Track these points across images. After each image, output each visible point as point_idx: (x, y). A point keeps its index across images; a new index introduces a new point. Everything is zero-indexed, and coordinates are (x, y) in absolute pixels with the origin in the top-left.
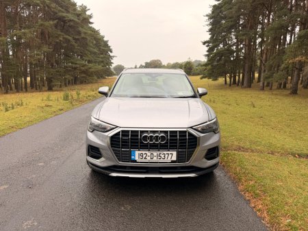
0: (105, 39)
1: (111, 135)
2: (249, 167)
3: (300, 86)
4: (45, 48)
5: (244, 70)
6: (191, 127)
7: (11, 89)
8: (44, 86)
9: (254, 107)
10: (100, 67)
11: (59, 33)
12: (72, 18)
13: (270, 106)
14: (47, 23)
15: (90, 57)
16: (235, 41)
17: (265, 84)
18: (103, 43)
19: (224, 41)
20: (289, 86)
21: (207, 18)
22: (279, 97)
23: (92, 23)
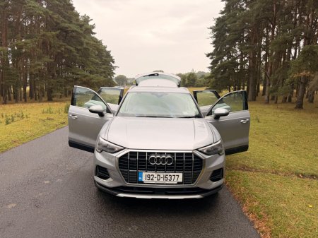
0: (107, 49)
1: (119, 156)
2: (253, 188)
3: (305, 100)
4: (47, 59)
5: (248, 83)
6: (197, 150)
7: (10, 99)
8: (43, 96)
9: (259, 122)
10: (102, 78)
11: (61, 43)
12: (75, 29)
13: (275, 121)
14: (49, 34)
15: (92, 68)
16: (239, 53)
17: (270, 97)
18: (105, 54)
19: (228, 53)
20: (294, 99)
21: (211, 30)
22: (284, 111)
23: (94, 33)
